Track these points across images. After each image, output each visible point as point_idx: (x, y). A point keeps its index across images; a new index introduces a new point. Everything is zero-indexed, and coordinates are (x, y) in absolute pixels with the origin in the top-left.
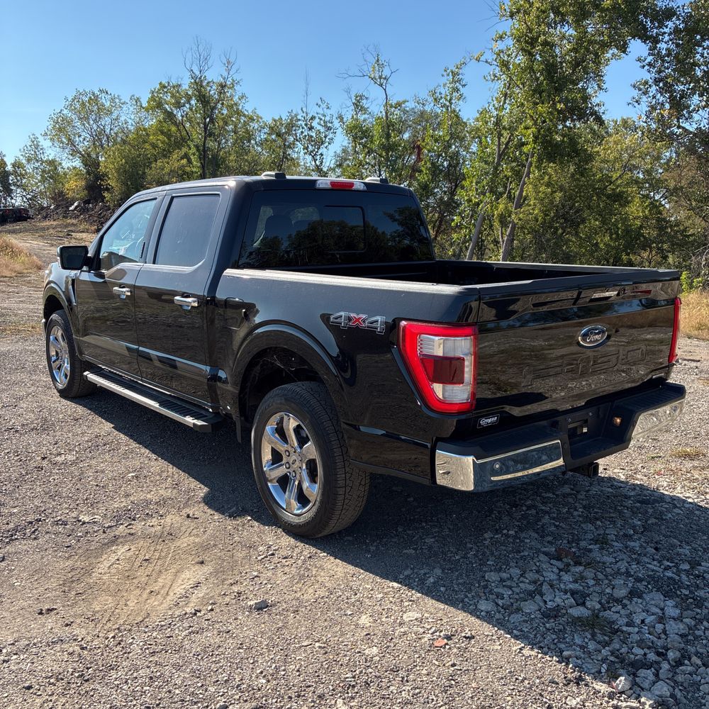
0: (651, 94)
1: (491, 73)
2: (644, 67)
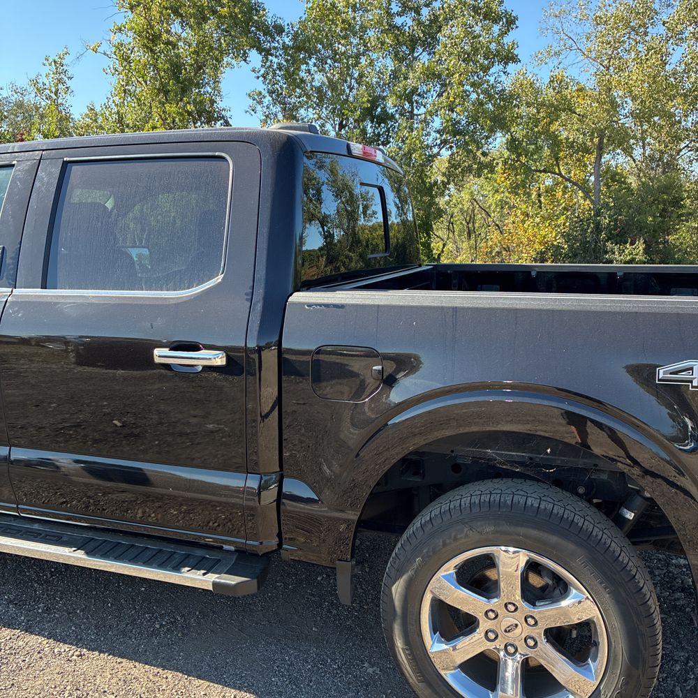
0: (265, 105)
1: (111, 66)
2: (258, 77)
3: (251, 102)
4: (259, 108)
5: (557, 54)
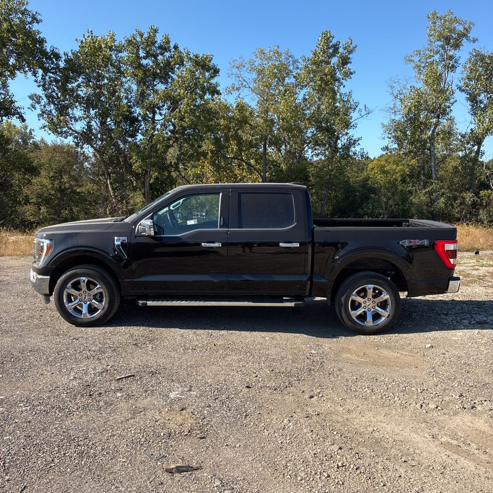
0: (42, 104)
2: (39, 86)
3: (31, 102)
4: (37, 105)
5: (238, 89)
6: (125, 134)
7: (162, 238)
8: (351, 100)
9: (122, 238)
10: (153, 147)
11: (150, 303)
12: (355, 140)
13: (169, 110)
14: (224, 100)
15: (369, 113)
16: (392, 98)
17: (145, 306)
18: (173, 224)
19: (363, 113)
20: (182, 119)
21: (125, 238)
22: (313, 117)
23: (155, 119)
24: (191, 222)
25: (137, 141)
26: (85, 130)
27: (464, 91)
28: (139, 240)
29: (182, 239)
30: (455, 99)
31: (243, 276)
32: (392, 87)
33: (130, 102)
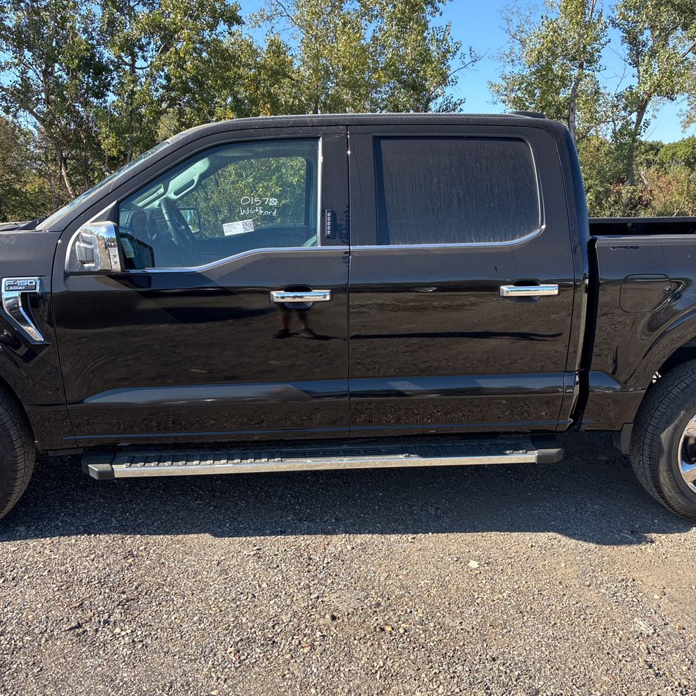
5: (270, 18)
6: (87, 92)
7: (149, 277)
8: (449, 38)
9: (24, 281)
10: (134, 114)
11: (122, 470)
12: (456, 104)
13: (157, 51)
14: (248, 37)
15: (476, 60)
16: (508, 37)
17: (108, 480)
18: (180, 235)
19: (468, 60)
20: (180, 64)
21: (34, 280)
22: (392, 65)
23: (136, 66)
24: (234, 229)
25: (108, 104)
26: (18, 86)
27: (619, 26)
28: (79, 285)
29: (210, 281)
30: (608, 38)
31: (391, 383)
32: (509, 21)
33: (92, 38)
